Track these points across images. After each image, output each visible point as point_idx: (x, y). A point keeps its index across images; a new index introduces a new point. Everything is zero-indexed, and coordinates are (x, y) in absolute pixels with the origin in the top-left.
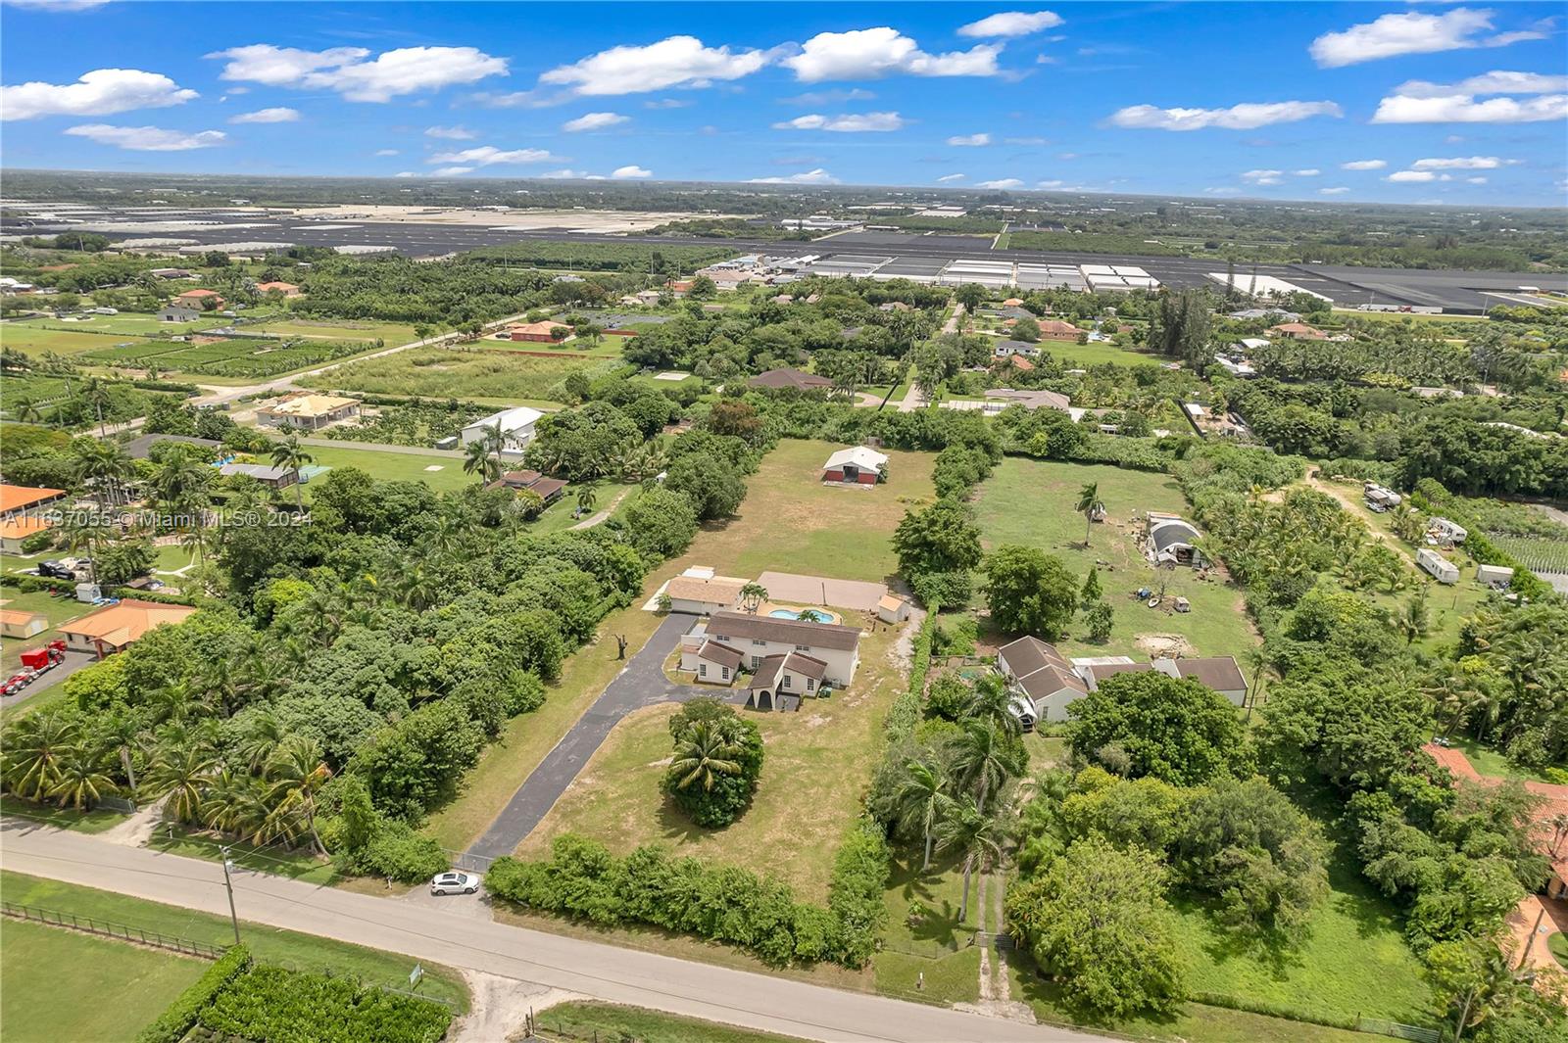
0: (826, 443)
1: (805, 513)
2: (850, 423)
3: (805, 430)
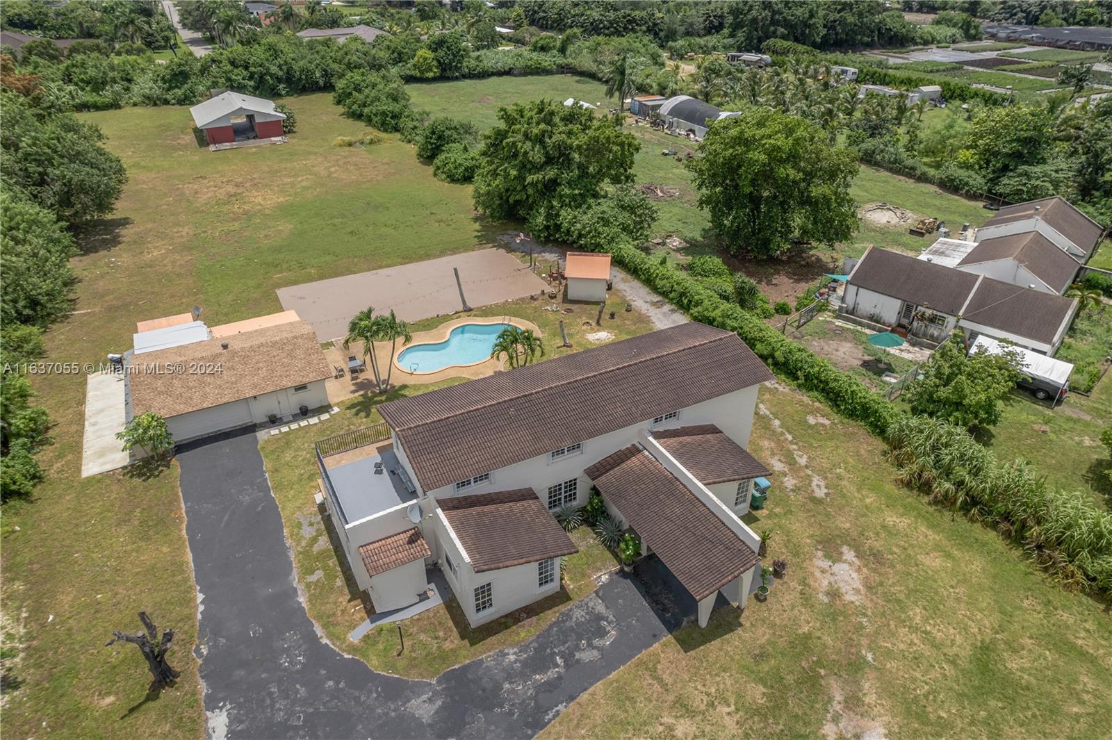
0: (150, 111)
1: (231, 189)
2: (175, 76)
3: (107, 95)
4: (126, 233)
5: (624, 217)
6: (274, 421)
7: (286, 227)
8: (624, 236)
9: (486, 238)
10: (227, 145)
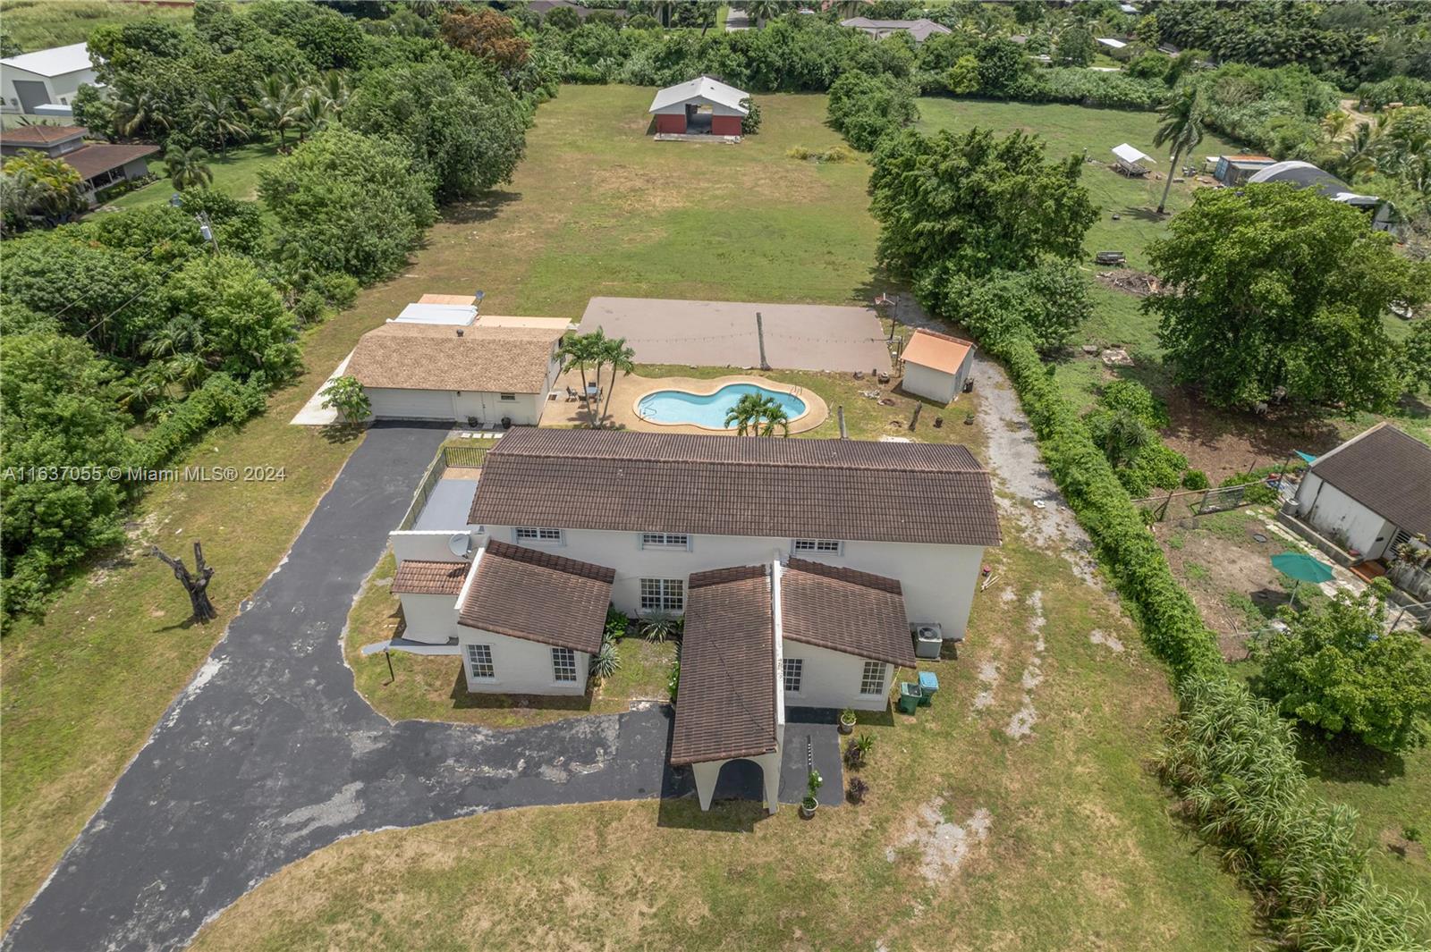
4: (506, 210)
5: (1036, 303)
6: (474, 424)
7: (658, 234)
8: (1027, 328)
9: (865, 295)
10: (674, 136)
